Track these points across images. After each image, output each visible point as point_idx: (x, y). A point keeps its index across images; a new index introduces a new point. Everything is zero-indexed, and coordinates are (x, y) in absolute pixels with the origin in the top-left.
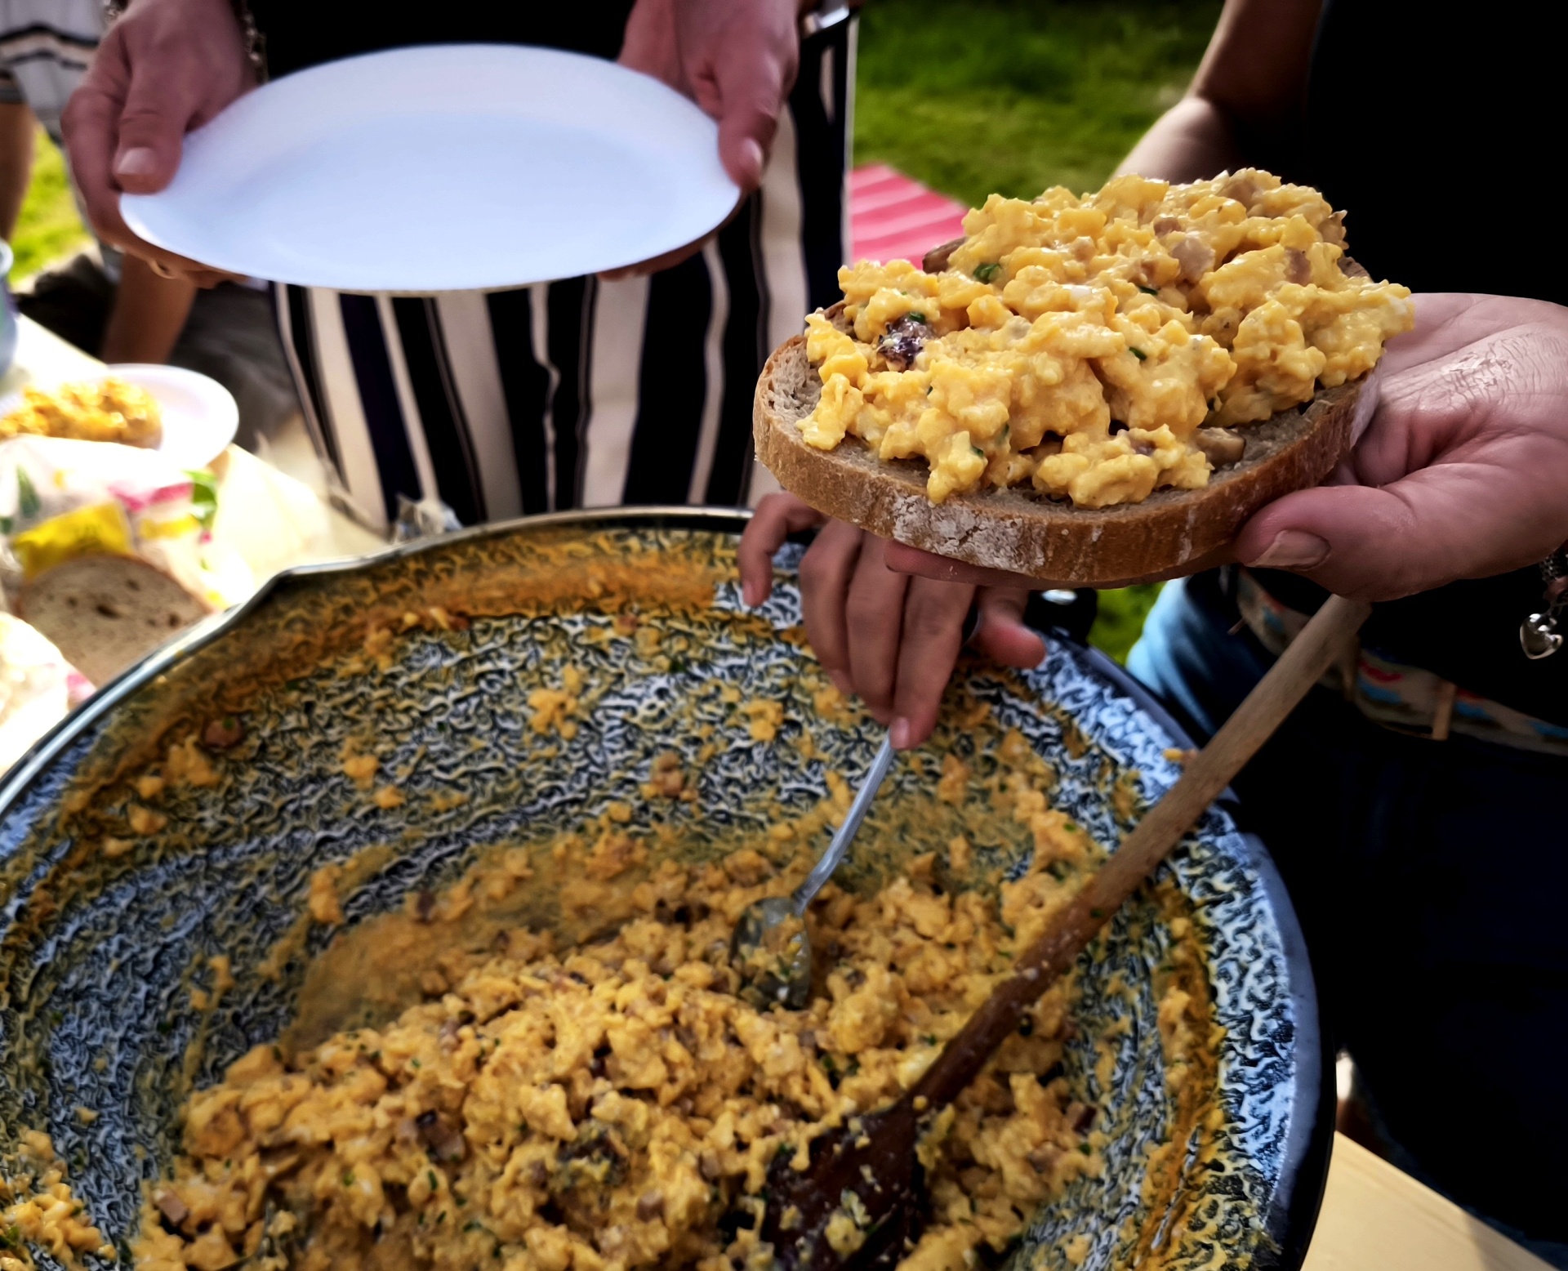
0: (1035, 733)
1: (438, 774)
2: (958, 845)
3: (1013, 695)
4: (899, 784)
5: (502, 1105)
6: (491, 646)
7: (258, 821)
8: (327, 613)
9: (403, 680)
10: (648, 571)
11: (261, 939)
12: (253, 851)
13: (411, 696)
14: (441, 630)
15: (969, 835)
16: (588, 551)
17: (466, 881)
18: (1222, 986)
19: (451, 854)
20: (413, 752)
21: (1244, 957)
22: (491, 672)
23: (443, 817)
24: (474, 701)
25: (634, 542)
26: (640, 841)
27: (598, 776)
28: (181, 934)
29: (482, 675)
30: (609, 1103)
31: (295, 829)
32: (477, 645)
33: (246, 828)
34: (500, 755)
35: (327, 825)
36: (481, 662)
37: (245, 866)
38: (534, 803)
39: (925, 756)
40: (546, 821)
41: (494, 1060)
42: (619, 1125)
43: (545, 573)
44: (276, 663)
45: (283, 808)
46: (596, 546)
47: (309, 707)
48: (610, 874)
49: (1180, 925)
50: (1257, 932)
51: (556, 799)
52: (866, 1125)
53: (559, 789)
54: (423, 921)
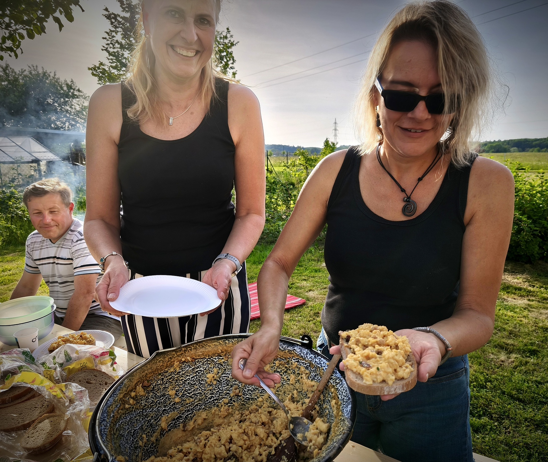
0: (305, 366)
1: (187, 394)
2: (295, 392)
3: (301, 360)
4: (282, 383)
5: (211, 454)
6: (199, 365)
7: (152, 405)
8: (167, 359)
9: (181, 373)
10: (230, 347)
11: (151, 432)
12: (150, 412)
13: (183, 377)
14: (189, 362)
15: (297, 390)
16: (218, 344)
17: (193, 420)
18: (340, 396)
19: (190, 414)
20: (183, 389)
21: (342, 391)
22: (199, 371)
23: (188, 405)
24: (195, 377)
25: (227, 341)
26: (231, 407)
27: (221, 393)
28: (137, 428)
29: (197, 371)
30: (234, 448)
31: (159, 407)
32: (196, 365)
33: (149, 406)
34: (201, 389)
35: (165, 406)
36: (197, 369)
37: (149, 415)
38: (208, 400)
39: (287, 376)
40: (210, 405)
41: (208, 444)
42: (236, 452)
43: (210, 349)
44: (157, 369)
45: (157, 402)
46: (220, 343)
47: (163, 379)
48: (224, 416)
49: (333, 390)
50: (344, 387)
51: (212, 399)
52: (285, 441)
53: (213, 396)
54: (184, 431)
